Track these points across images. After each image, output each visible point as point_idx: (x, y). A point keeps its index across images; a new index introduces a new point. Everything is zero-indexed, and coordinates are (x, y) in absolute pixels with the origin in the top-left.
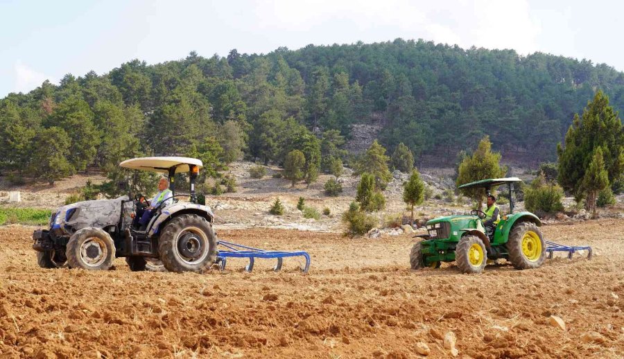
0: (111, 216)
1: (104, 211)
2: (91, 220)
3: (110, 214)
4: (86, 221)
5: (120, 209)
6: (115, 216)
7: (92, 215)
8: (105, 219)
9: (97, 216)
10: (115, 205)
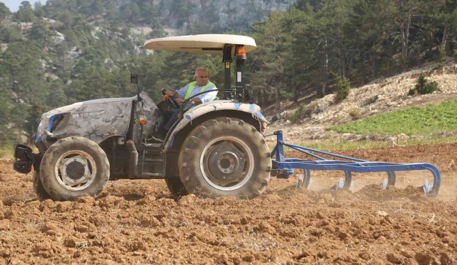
0: (116, 123)
1: (105, 117)
2: (85, 130)
3: (114, 120)
4: (78, 131)
5: (129, 112)
6: (122, 123)
7: (86, 123)
8: (107, 127)
9: (94, 123)
10: (123, 107)
